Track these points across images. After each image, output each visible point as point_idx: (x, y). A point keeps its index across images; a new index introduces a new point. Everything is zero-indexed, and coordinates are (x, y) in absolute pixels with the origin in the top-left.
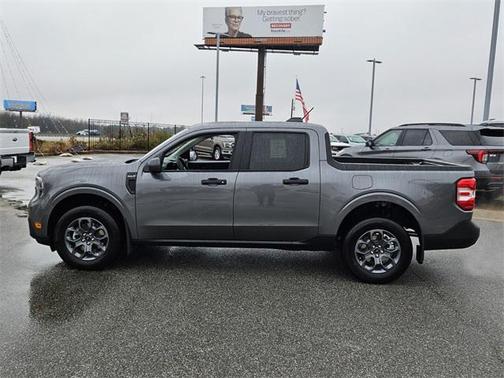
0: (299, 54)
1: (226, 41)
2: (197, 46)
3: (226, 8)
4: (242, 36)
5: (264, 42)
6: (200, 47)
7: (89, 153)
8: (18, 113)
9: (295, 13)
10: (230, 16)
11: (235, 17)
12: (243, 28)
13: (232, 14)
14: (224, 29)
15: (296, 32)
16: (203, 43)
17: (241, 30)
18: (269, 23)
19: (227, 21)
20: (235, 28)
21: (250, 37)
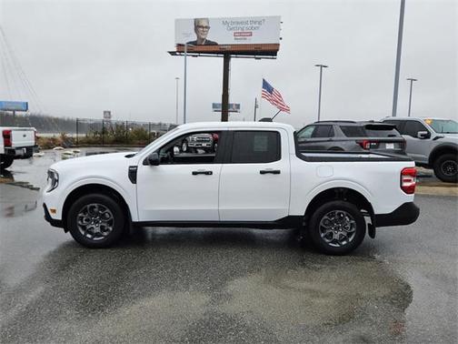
0: (260, 58)
2: (170, 53)
3: (195, 20)
4: (209, 43)
5: (229, 48)
6: (173, 53)
7: (78, 147)
8: (12, 112)
9: (255, 23)
10: (199, 26)
11: (203, 27)
12: (210, 37)
13: (201, 24)
14: (194, 38)
15: (256, 39)
16: (175, 50)
18: (232, 32)
19: (196, 31)
20: (203, 37)
21: (216, 44)
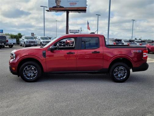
0: (80, 13)
1: (56, 9)
2: (47, 10)
4: (61, 7)
5: (68, 9)
11: (59, 1)
14: (55, 5)
16: (49, 9)
17: (60, 5)
18: (69, 3)
19: (56, 2)
20: (59, 5)
21: (63, 7)
